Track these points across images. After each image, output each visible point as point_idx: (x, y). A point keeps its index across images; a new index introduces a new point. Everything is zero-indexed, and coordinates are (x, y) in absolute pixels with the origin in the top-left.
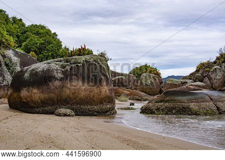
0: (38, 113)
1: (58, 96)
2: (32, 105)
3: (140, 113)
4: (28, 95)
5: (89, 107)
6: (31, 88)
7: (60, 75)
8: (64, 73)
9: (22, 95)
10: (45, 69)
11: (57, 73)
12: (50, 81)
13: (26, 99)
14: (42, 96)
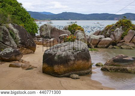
0: (62, 77)
1: (71, 68)
2: (60, 73)
3: (101, 70)
4: (58, 68)
5: (83, 71)
6: (60, 66)
7: (73, 58)
8: (75, 57)
9: (55, 69)
10: (66, 55)
11: (72, 57)
12: (69, 61)
13: (57, 71)
14: (65, 69)
